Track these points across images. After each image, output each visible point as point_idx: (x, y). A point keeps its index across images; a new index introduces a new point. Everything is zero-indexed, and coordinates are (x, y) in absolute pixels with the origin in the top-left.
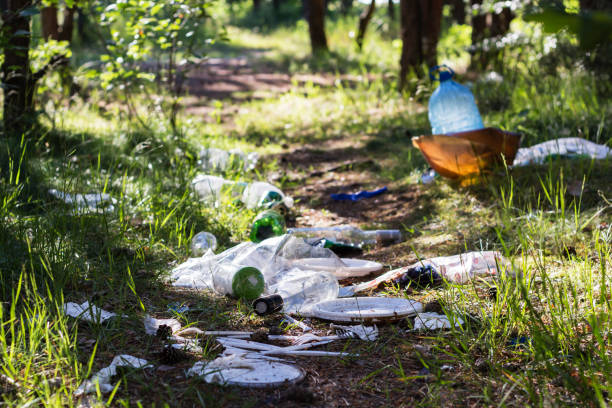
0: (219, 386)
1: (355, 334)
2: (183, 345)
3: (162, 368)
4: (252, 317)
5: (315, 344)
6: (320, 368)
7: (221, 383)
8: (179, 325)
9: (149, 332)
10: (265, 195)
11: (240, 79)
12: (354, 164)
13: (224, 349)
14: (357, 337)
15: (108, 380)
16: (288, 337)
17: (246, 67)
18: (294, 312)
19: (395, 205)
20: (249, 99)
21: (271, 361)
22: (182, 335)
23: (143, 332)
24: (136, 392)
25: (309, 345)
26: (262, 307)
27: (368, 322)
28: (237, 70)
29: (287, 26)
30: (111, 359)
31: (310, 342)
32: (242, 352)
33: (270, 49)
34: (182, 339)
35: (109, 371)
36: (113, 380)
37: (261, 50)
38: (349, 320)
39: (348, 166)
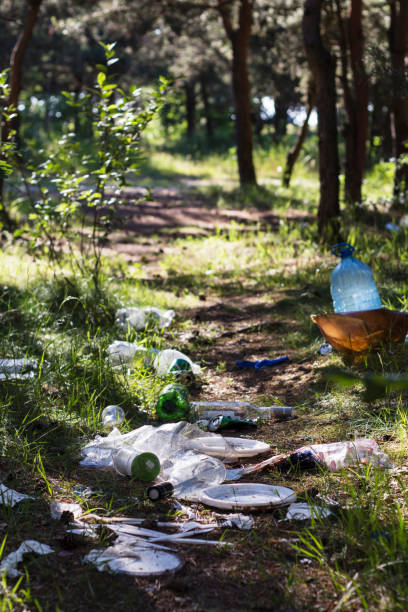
0: (109, 575)
1: (233, 523)
2: (82, 530)
3: (62, 554)
4: (145, 503)
5: (196, 532)
6: (198, 557)
7: (110, 572)
8: (81, 510)
9: (54, 516)
10: (174, 363)
11: (168, 212)
12: (262, 326)
13: (117, 536)
14: (235, 526)
15: (15, 565)
16: (174, 524)
17: (175, 198)
18: (183, 498)
19: (293, 376)
20: (176, 236)
21: (156, 550)
22: (82, 520)
23: (49, 516)
24: (38, 578)
25: (191, 533)
26: (155, 494)
27: (246, 511)
28: (167, 201)
29: (220, 154)
30: (19, 543)
31: (193, 530)
32: (133, 540)
33: (201, 177)
34: (82, 524)
35: (16, 556)
36: (19, 566)
37: (193, 178)
38: (230, 508)
39: (257, 327)
